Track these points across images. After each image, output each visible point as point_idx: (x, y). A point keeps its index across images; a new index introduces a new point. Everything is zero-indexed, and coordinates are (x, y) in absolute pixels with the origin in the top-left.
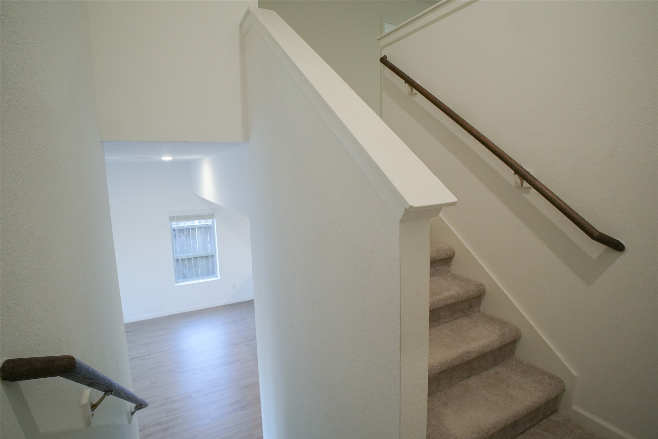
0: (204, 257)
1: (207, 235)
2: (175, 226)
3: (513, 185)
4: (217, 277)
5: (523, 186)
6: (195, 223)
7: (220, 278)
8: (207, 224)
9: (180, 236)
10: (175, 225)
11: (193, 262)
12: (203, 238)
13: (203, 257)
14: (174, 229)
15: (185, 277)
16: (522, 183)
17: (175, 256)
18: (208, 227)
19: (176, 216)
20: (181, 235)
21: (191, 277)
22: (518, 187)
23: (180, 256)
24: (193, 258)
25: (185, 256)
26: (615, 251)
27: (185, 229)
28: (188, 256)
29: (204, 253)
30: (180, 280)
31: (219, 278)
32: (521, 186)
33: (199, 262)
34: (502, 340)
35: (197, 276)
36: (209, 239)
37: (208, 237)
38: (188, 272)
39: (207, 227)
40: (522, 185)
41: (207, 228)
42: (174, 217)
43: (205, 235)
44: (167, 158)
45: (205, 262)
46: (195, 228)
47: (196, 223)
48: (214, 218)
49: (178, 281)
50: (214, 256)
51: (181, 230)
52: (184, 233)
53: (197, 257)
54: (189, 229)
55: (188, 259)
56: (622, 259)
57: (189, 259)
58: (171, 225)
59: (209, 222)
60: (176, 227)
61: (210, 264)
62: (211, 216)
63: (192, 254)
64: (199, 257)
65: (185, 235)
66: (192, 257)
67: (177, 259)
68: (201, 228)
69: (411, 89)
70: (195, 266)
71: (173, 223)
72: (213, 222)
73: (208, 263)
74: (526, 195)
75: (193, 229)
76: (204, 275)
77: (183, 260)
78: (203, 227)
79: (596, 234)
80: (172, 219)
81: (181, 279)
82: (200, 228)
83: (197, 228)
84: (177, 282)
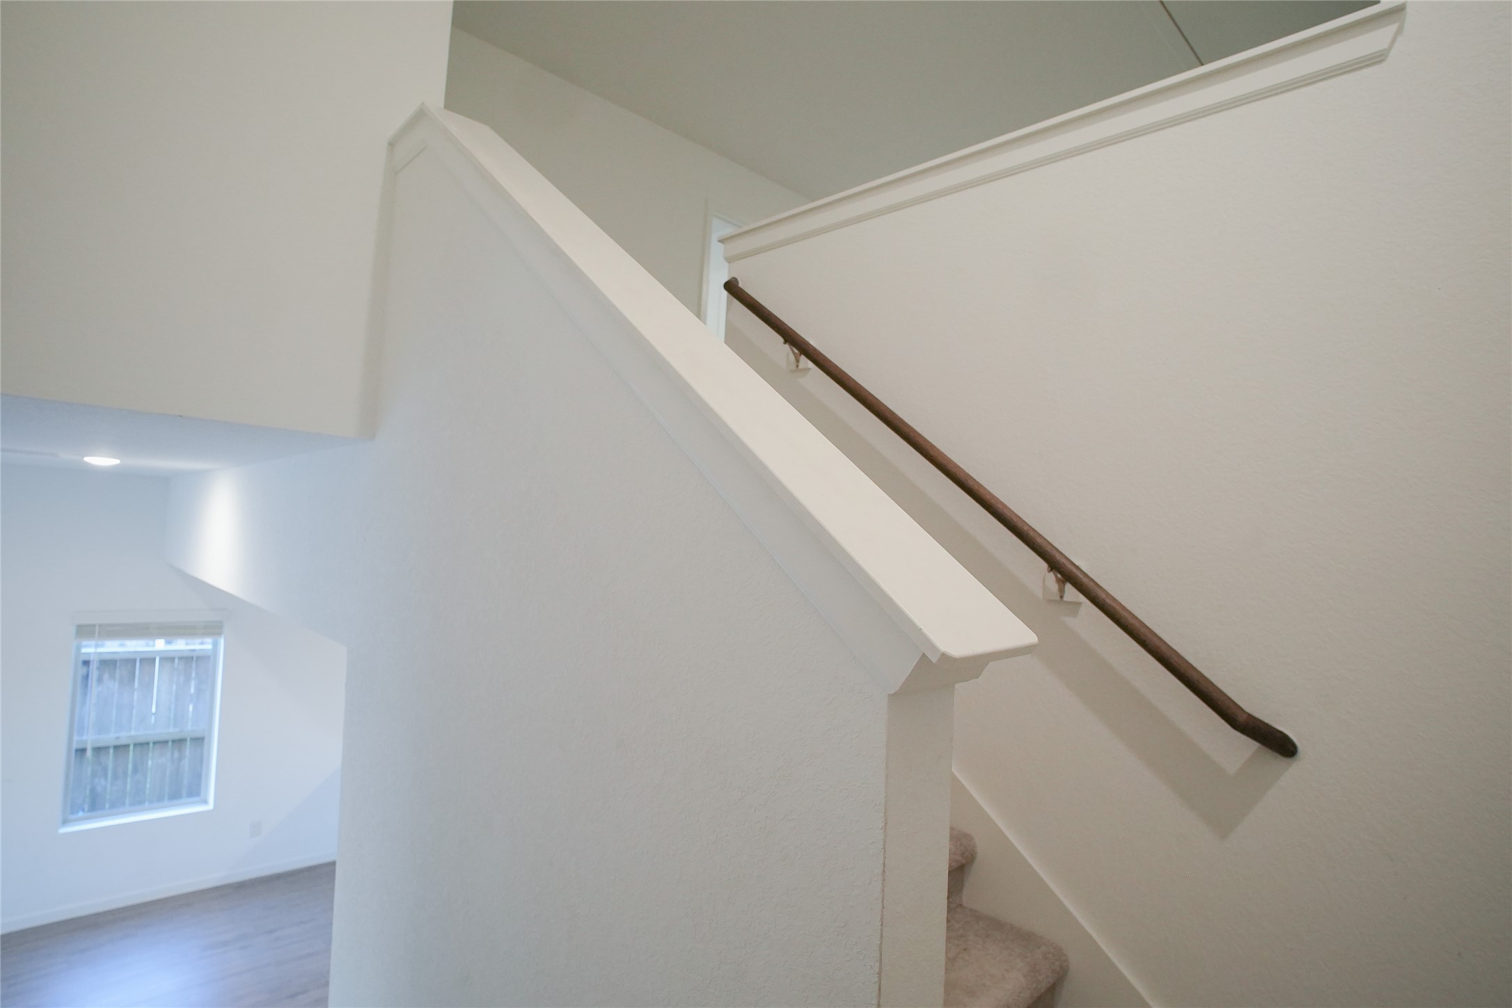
0: (170, 743)
1: (188, 679)
2: (92, 650)
3: (1040, 595)
4: (205, 802)
5: (1065, 599)
6: (154, 646)
7: (215, 806)
8: (194, 650)
9: (100, 680)
10: (90, 649)
11: (131, 753)
12: (174, 687)
13: (167, 742)
14: (85, 658)
15: (95, 805)
16: (1062, 591)
17: (76, 738)
18: (195, 659)
19: (100, 625)
20: (106, 676)
21: (117, 805)
22: (1050, 601)
23: (90, 739)
24: (135, 745)
25: (109, 738)
26: (1278, 756)
27: (121, 660)
28: (118, 738)
29: (171, 732)
30: (81, 814)
31: (210, 806)
32: (1058, 598)
33: (150, 755)
34: (1034, 986)
35: (139, 801)
36: (192, 690)
37: (193, 683)
38: (109, 786)
39: (193, 658)
40: (1062, 597)
41: (189, 660)
42: (94, 626)
43: (182, 679)
44: (101, 461)
45: (172, 754)
46: (154, 660)
47: (160, 645)
48: (220, 634)
49: (72, 817)
50: (206, 741)
51: (108, 664)
52: (118, 671)
53: (148, 744)
54: (135, 660)
55: (116, 747)
56: (1292, 773)
57: (121, 748)
58: (79, 648)
59: (202, 645)
60: (95, 653)
61: (186, 763)
62: (213, 629)
63: (133, 733)
64: (154, 743)
65: (117, 675)
66: (130, 742)
67: (82, 746)
68: (172, 659)
69: (796, 358)
70: (135, 770)
71: (85, 643)
72: (215, 645)
73: (180, 759)
74: (1069, 620)
75: (148, 661)
76: (160, 799)
77: (98, 750)
78: (180, 658)
79: (1241, 718)
80: (85, 631)
81: (83, 810)
82: (168, 659)
83: (160, 659)
84: (65, 822)
